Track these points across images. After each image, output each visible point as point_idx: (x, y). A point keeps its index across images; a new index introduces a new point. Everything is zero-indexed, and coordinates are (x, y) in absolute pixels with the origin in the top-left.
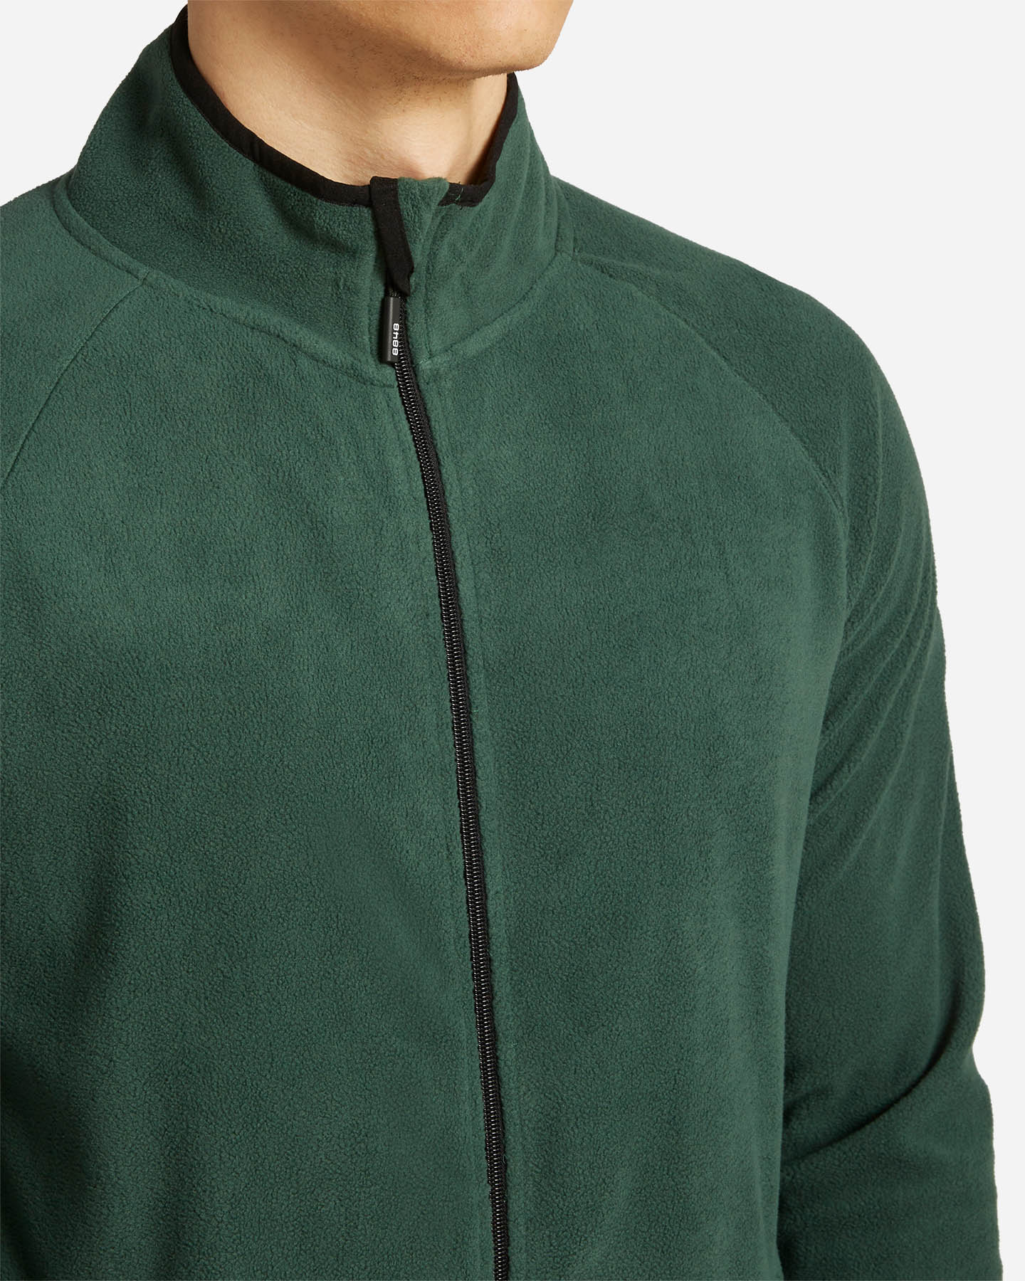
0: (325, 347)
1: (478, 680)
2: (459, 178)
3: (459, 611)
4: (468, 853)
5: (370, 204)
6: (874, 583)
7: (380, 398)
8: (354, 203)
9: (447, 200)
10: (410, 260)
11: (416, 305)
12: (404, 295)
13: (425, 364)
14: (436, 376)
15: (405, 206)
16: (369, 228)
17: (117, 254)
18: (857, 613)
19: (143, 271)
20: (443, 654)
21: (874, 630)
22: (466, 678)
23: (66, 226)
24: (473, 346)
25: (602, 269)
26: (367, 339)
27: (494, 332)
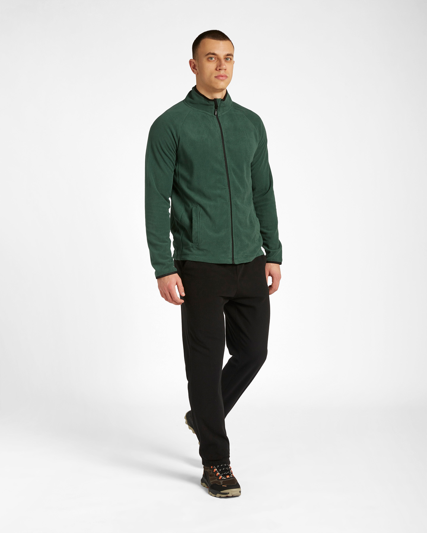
0: (209, 114)
1: (225, 143)
2: (222, 98)
3: (223, 137)
4: (225, 158)
5: (214, 101)
6: (261, 139)
7: (215, 118)
8: (213, 101)
9: (221, 100)
10: (217, 106)
11: (218, 110)
12: (217, 109)
13: (219, 115)
14: (220, 116)
15: (217, 101)
16: (214, 103)
17: (190, 106)
18: (259, 143)
19: (193, 108)
20: (222, 140)
21: (261, 144)
22: (224, 143)
23: (185, 104)
24: (223, 114)
25: (235, 109)
26: (213, 113)
27: (225, 113)
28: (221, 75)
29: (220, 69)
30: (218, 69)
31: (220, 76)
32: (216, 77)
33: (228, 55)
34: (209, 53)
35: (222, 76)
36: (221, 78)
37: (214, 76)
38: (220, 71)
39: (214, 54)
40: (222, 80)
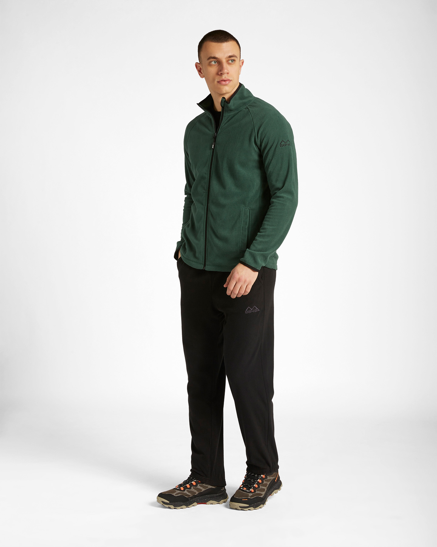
28: (223, 79)
29: (221, 74)
30: (219, 73)
31: (222, 81)
32: (218, 82)
33: (230, 57)
34: (210, 57)
35: (225, 81)
36: (224, 83)
37: (216, 80)
38: (222, 76)
39: (214, 58)
40: (224, 85)
